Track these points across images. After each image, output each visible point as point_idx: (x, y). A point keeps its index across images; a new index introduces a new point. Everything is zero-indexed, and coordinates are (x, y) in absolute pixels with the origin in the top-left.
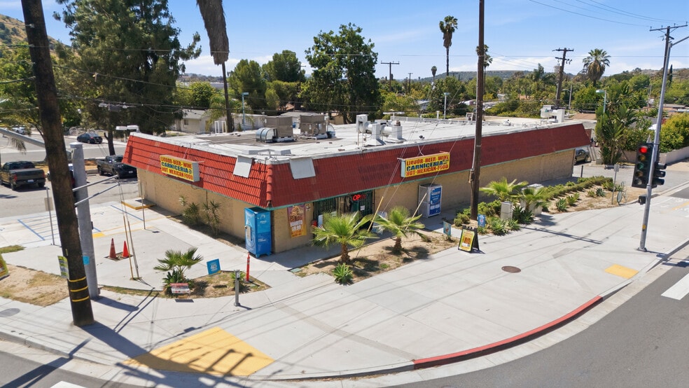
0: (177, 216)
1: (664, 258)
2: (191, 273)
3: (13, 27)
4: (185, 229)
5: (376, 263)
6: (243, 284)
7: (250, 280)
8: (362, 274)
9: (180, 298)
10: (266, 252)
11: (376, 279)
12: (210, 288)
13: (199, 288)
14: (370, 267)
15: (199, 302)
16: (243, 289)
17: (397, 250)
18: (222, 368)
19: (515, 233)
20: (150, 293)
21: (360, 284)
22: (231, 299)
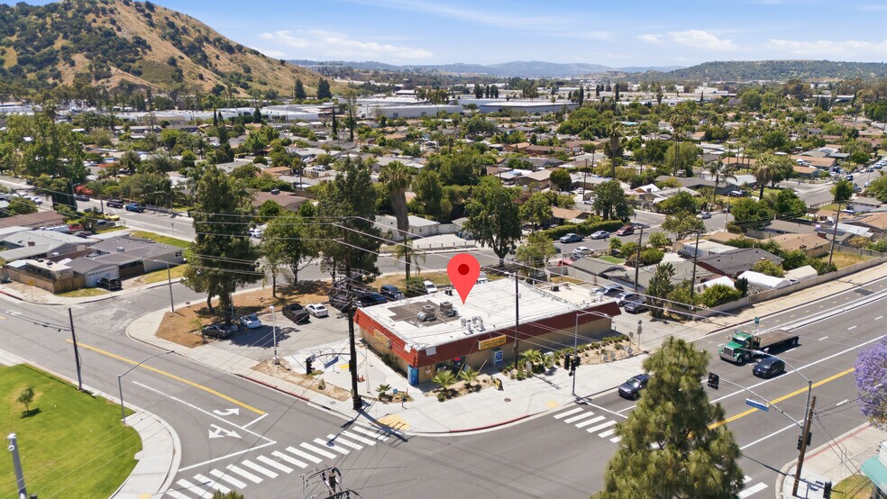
0: (380, 355)
1: (578, 399)
2: (387, 393)
3: (183, 25)
4: (383, 364)
5: (457, 392)
6: (405, 398)
7: (408, 397)
8: (449, 397)
9: (384, 402)
10: (415, 383)
11: (454, 400)
12: (394, 399)
13: (390, 398)
14: (454, 393)
15: (390, 404)
16: (405, 400)
17: (468, 386)
18: (396, 427)
19: (528, 379)
20: (374, 399)
21: (447, 402)
22: (400, 404)
